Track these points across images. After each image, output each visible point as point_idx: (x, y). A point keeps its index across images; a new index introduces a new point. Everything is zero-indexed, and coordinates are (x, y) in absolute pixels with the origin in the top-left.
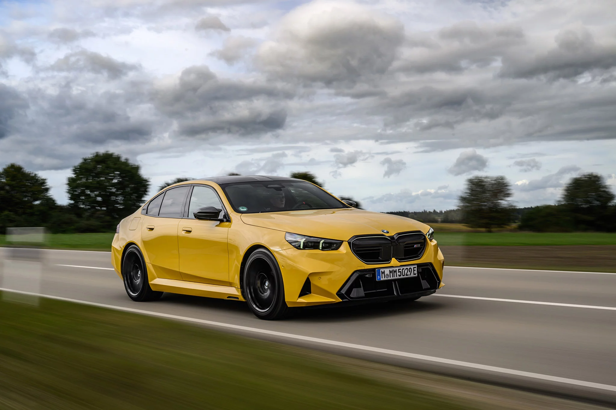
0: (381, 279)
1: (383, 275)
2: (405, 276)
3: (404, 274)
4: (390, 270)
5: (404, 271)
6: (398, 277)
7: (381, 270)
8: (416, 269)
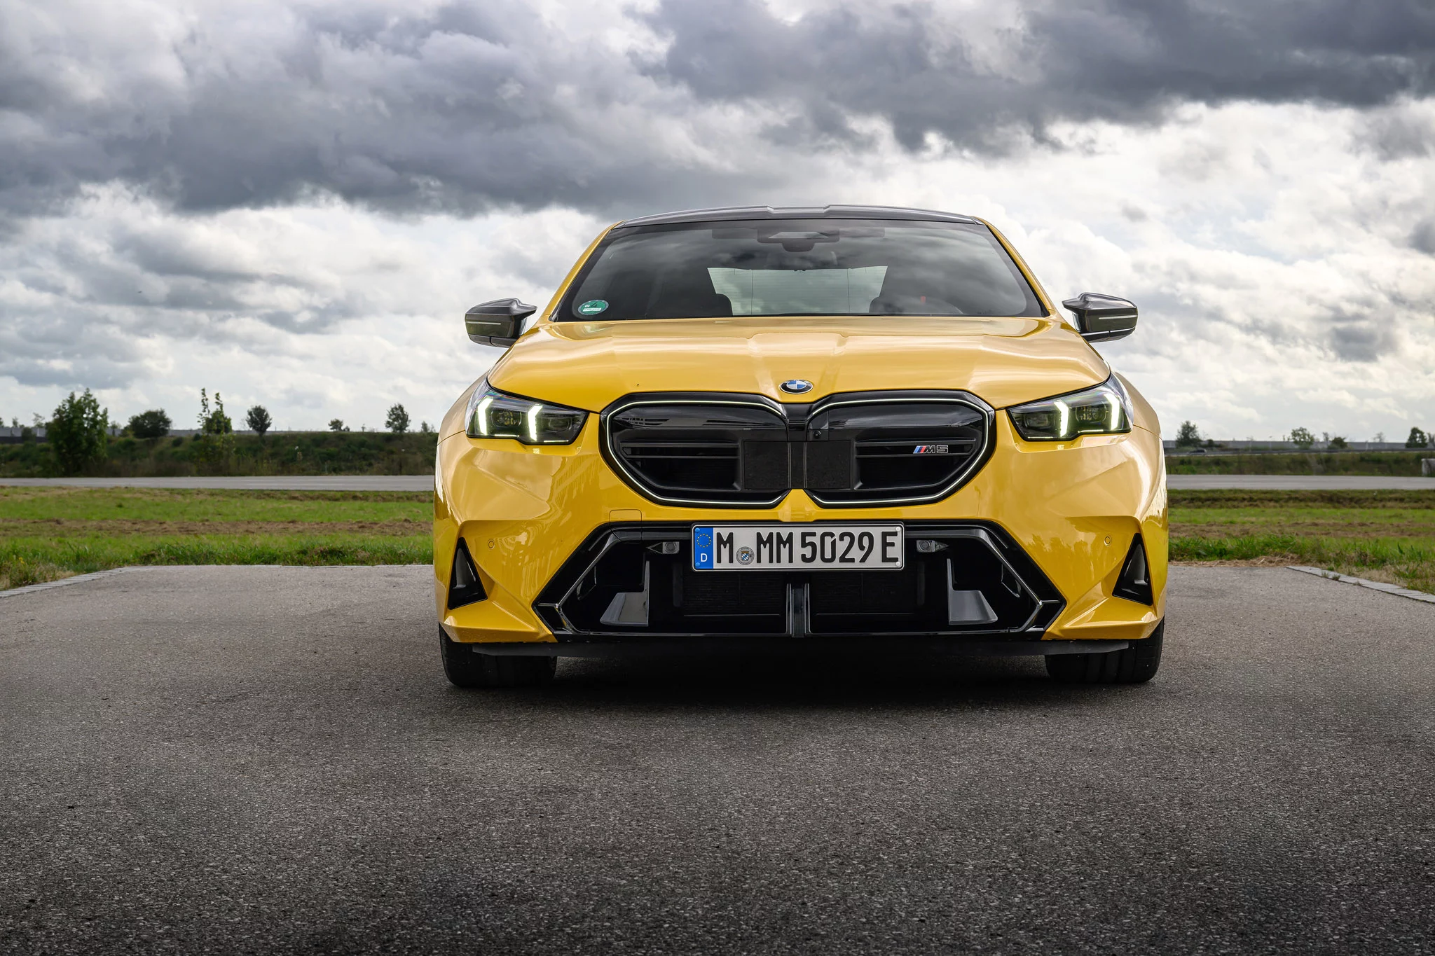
0: (716, 566)
1: (725, 552)
2: (836, 565)
3: (828, 555)
4: (759, 535)
5: (834, 543)
6: (798, 564)
7: (716, 531)
8: (898, 540)
